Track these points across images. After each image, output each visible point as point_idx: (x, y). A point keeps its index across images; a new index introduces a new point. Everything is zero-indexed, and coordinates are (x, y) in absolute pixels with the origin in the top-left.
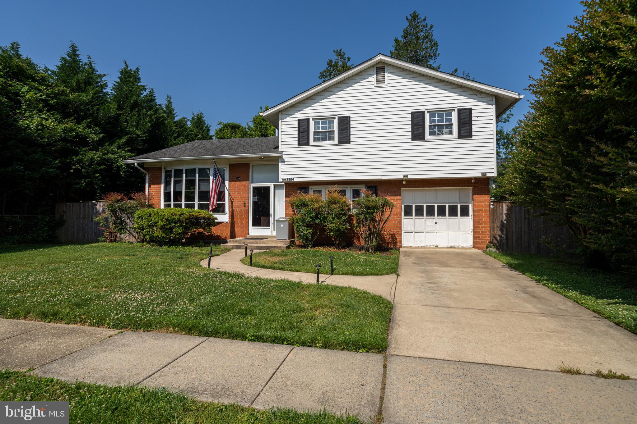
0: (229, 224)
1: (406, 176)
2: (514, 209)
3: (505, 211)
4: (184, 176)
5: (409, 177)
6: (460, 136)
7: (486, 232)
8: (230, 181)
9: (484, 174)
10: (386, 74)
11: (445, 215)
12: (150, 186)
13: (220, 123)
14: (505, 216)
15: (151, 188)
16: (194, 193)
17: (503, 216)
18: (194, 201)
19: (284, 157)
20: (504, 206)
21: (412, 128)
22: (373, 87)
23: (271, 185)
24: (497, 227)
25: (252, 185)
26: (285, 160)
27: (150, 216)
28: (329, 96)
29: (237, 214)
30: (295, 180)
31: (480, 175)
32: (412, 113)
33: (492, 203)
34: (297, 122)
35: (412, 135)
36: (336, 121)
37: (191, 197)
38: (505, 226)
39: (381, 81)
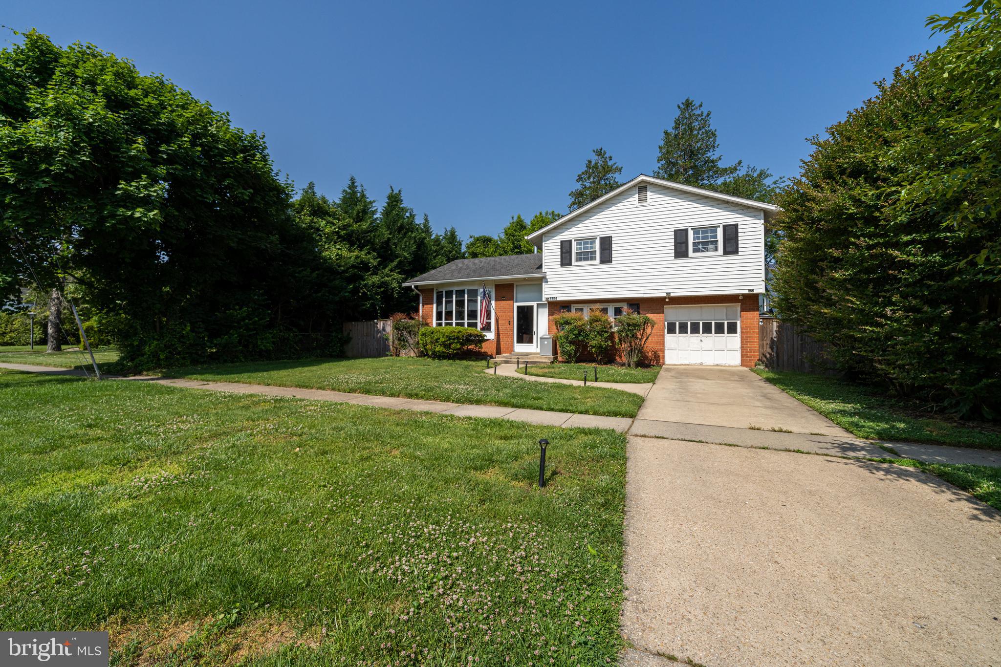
0: (495, 341)
1: (668, 294)
2: (785, 326)
3: (775, 328)
4: (454, 296)
5: (672, 295)
6: (726, 253)
7: (755, 350)
8: (496, 300)
9: (752, 290)
10: (648, 193)
11: (711, 332)
12: (423, 306)
13: (471, 237)
14: (775, 333)
15: (424, 308)
16: (463, 312)
17: (773, 334)
18: (464, 319)
19: (547, 277)
20: (775, 324)
21: (675, 246)
22: (635, 206)
23: (534, 304)
24: (767, 344)
25: (516, 305)
27: (432, 333)
28: (591, 217)
29: (502, 332)
30: (558, 299)
31: (747, 292)
32: (675, 231)
33: (761, 320)
34: (559, 244)
35: (675, 253)
36: (598, 242)
37: (460, 315)
38: (775, 343)
39: (643, 200)
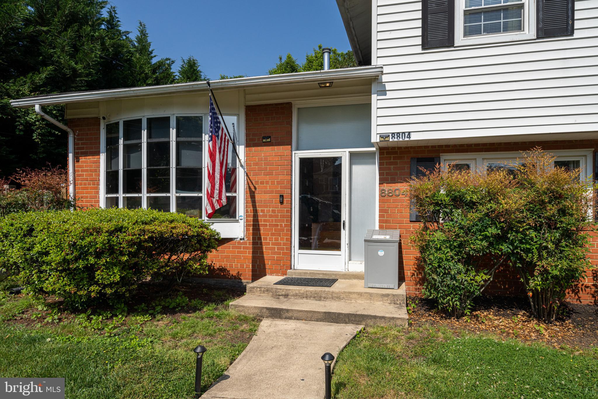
0: (245, 243)
8: (248, 145)
12: (76, 159)
15: (80, 164)
19: (385, 78)
23: (344, 154)
25: (298, 155)
26: (388, 87)
29: (265, 221)
30: (414, 137)
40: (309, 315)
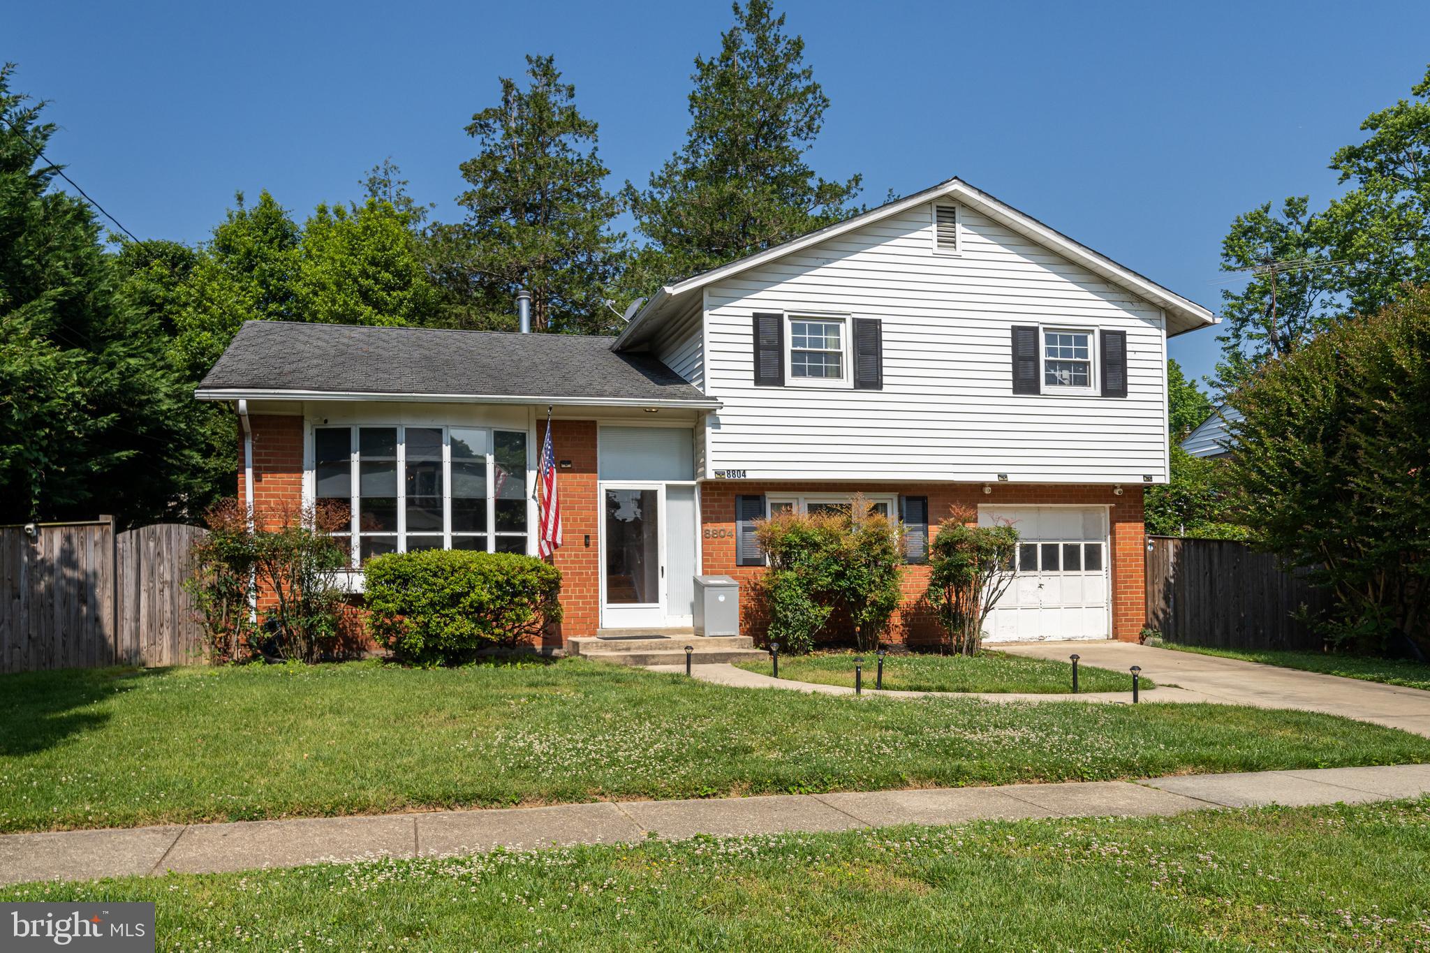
1: (1003, 476)
2: (1186, 553)
3: (1172, 559)
5: (1011, 479)
6: (1107, 392)
7: (1138, 604)
9: (1145, 477)
10: (959, 227)
11: (1057, 568)
12: (257, 478)
14: (1171, 569)
15: (263, 485)
17: (1168, 570)
18: (439, 528)
19: (718, 411)
20: (1171, 546)
21: (1015, 364)
22: (929, 253)
23: (660, 487)
24: (1159, 591)
25: (604, 485)
26: (722, 420)
28: (829, 261)
29: (566, 568)
30: (750, 476)
31: (1138, 480)
32: (1014, 330)
33: (1150, 541)
34: (750, 321)
35: (1014, 381)
36: (846, 332)
38: (1172, 589)
39: (947, 240)
40: (676, 659)
